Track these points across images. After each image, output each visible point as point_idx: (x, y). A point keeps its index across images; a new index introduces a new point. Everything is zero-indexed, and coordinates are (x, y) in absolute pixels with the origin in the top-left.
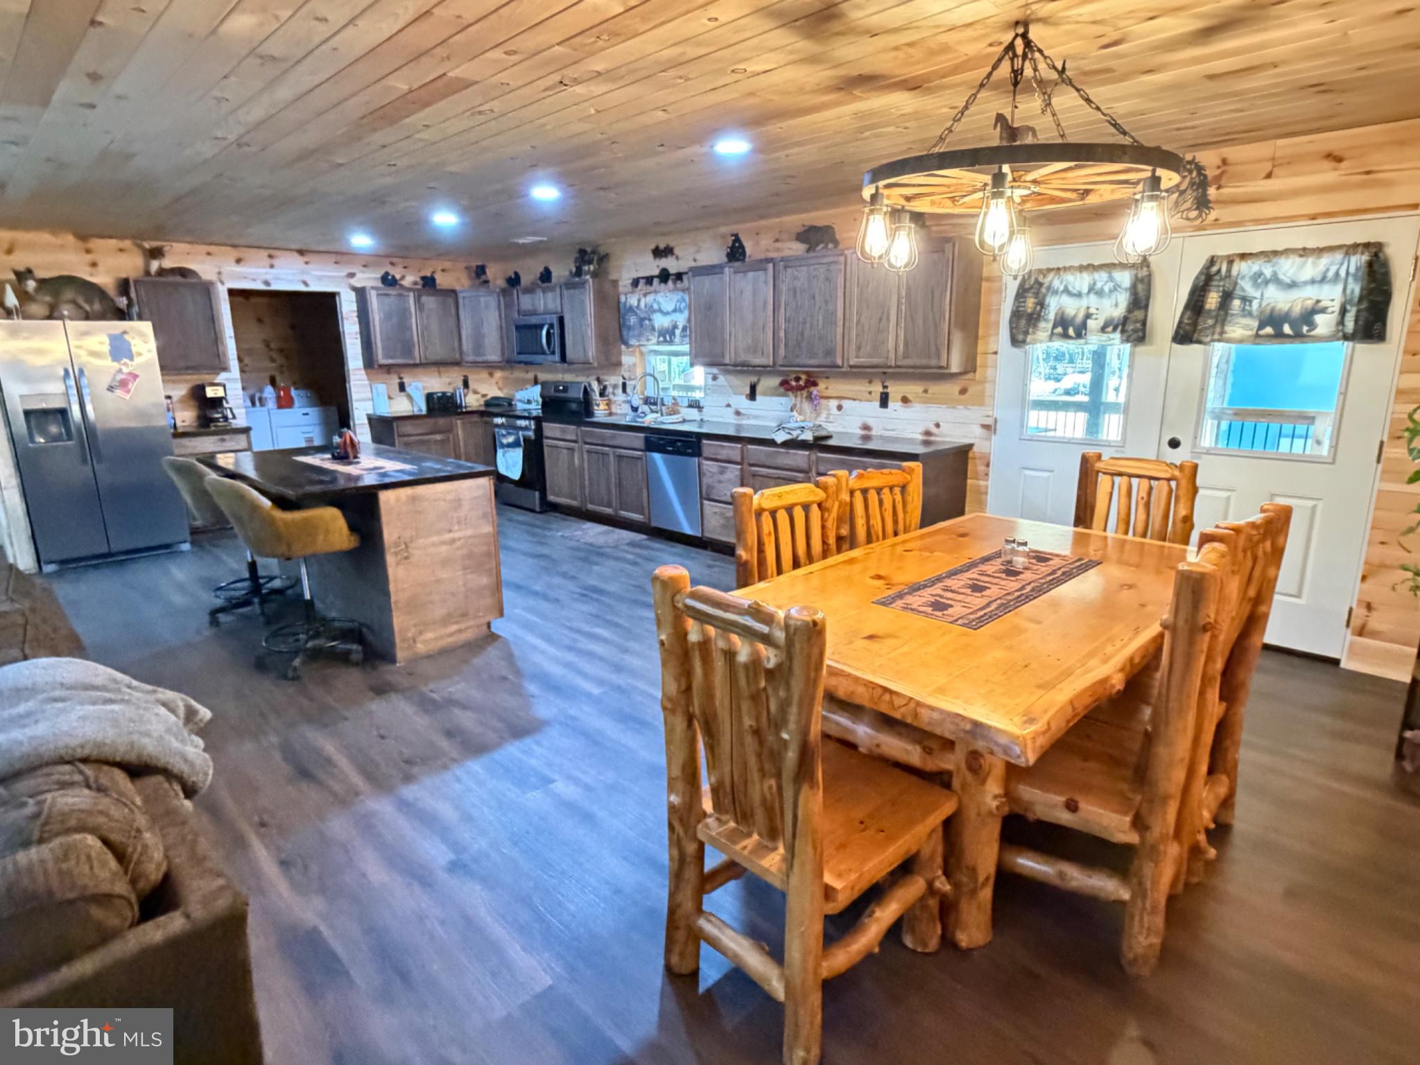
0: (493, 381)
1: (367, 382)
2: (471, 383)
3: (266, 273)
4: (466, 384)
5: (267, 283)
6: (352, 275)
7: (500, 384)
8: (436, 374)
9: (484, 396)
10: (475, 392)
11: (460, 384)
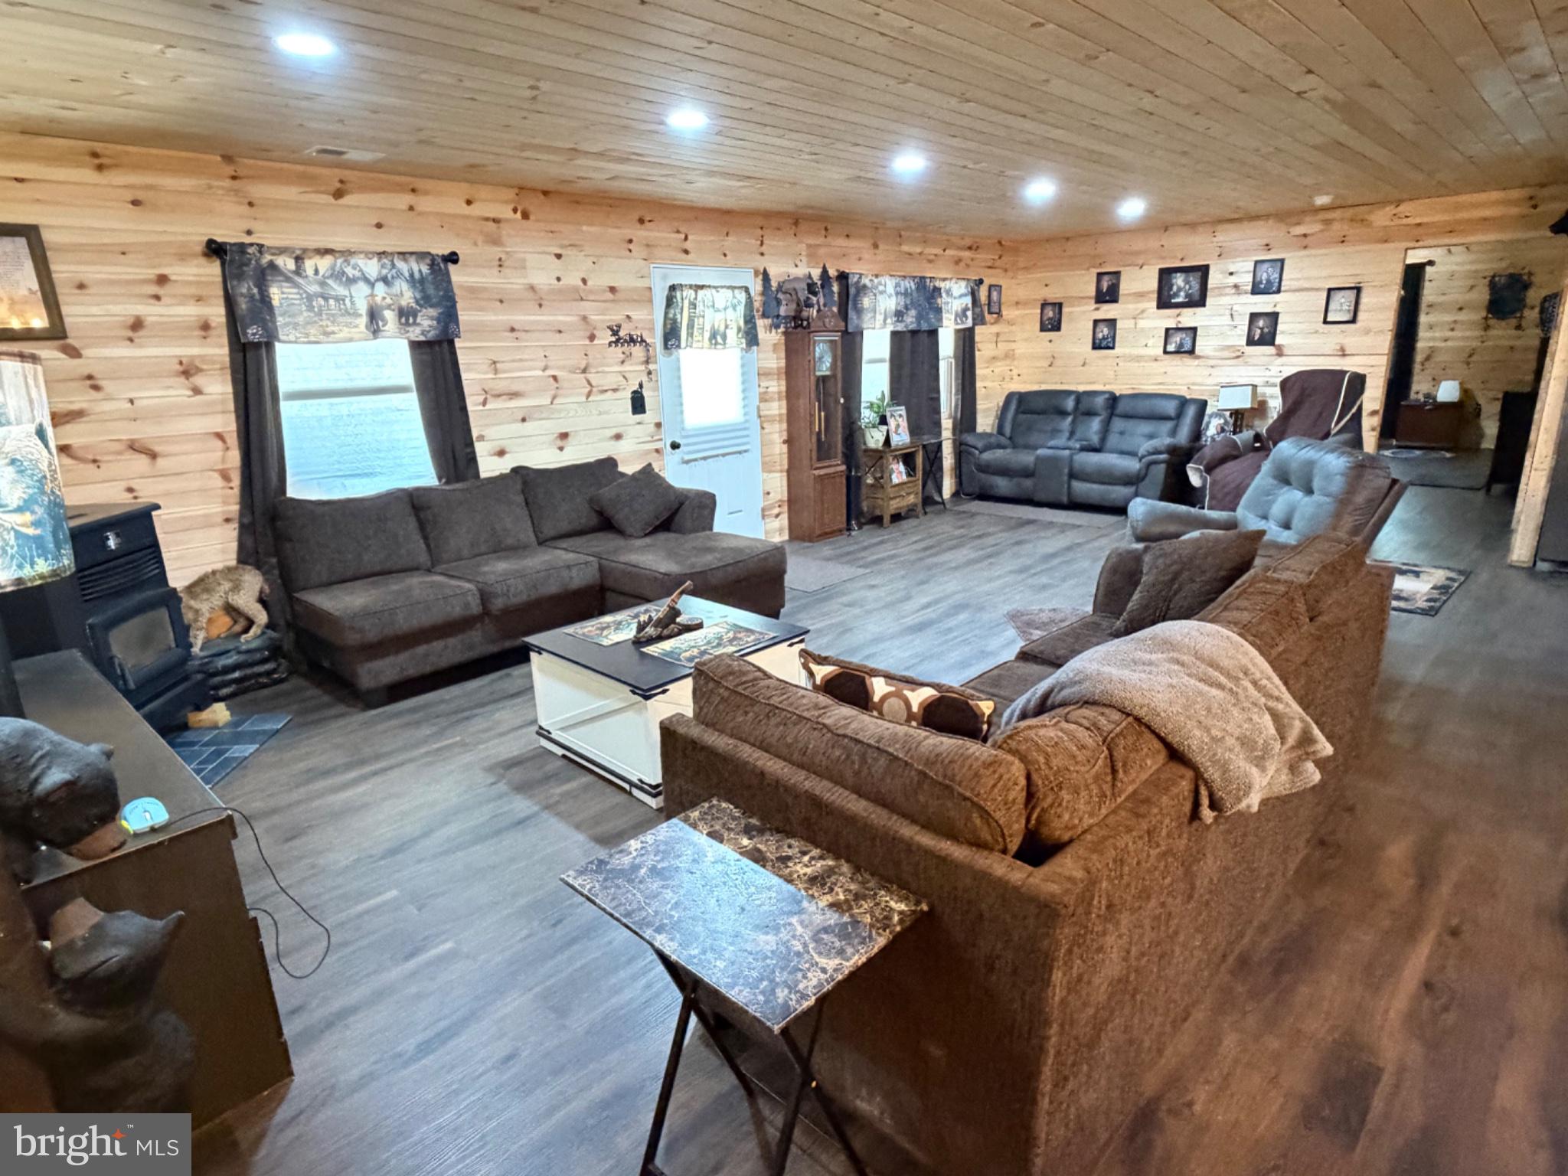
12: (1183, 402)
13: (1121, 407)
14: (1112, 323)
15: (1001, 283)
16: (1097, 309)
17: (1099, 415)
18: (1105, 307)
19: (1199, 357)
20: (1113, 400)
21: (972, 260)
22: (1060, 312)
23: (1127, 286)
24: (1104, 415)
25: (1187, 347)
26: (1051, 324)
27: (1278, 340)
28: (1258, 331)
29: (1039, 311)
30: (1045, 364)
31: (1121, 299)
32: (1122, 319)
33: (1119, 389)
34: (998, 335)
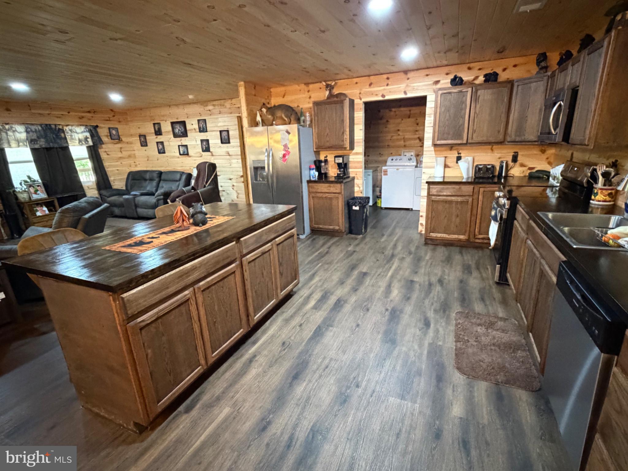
0: (544, 156)
1: (434, 156)
2: (519, 158)
3: (384, 89)
4: (515, 159)
5: (383, 96)
6: (437, 82)
7: (552, 160)
8: (490, 151)
9: (530, 169)
10: (522, 165)
11: (510, 159)
12: (182, 173)
13: (163, 177)
14: (162, 143)
15: (117, 126)
16: (157, 138)
17: (155, 180)
18: (159, 137)
19: (190, 157)
20: (160, 173)
21: (92, 117)
22: (146, 139)
23: (163, 129)
24: (157, 180)
25: (186, 153)
26: (144, 143)
27: (211, 150)
28: (204, 146)
29: (139, 138)
30: (146, 159)
31: (163, 134)
32: (166, 142)
33: (162, 169)
34: (121, 148)
